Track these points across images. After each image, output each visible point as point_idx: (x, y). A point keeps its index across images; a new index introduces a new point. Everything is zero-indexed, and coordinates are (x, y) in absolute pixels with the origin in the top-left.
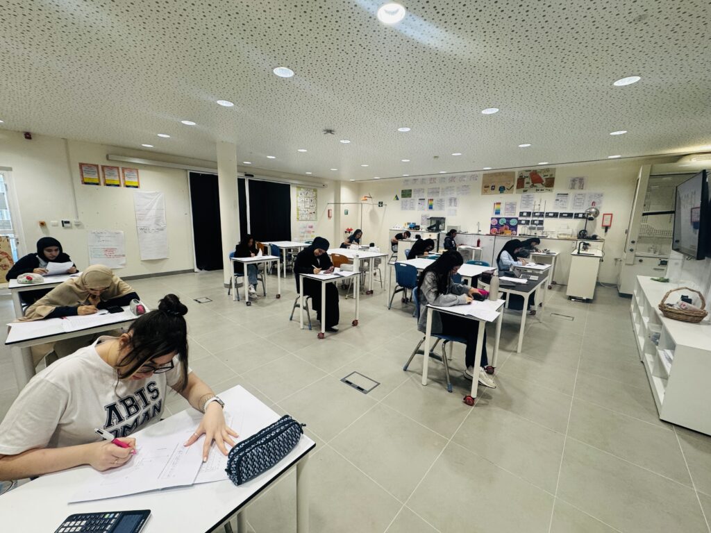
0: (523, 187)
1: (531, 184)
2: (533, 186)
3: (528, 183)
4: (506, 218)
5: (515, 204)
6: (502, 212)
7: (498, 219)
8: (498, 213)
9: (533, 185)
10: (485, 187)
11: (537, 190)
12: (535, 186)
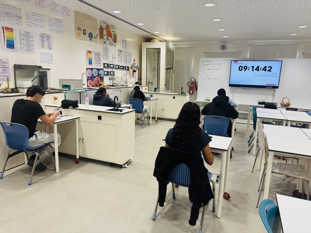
0: (103, 38)
1: (107, 36)
3: (105, 35)
4: (97, 69)
5: (100, 55)
6: (93, 62)
7: (92, 69)
8: (90, 63)
9: (108, 38)
10: (78, 29)
11: (110, 44)
12: (109, 40)
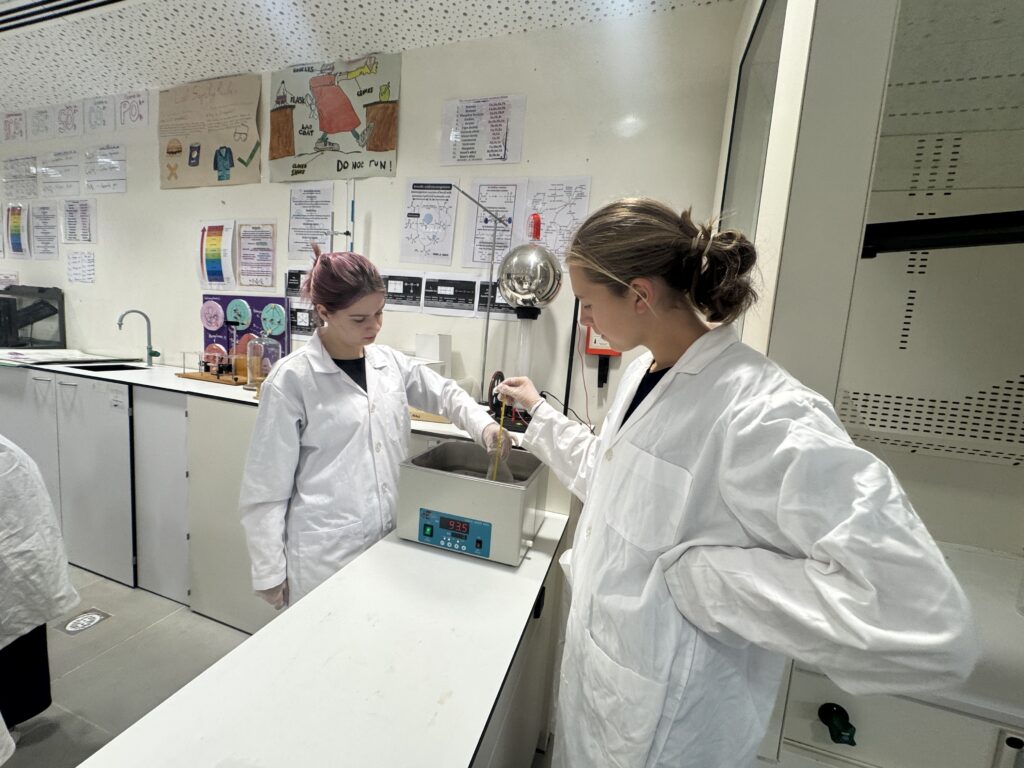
0: (290, 152)
1: (318, 134)
2: (325, 145)
3: (306, 131)
4: (249, 299)
7: (225, 301)
9: (324, 140)
10: (171, 153)
11: (341, 166)
12: (334, 148)
